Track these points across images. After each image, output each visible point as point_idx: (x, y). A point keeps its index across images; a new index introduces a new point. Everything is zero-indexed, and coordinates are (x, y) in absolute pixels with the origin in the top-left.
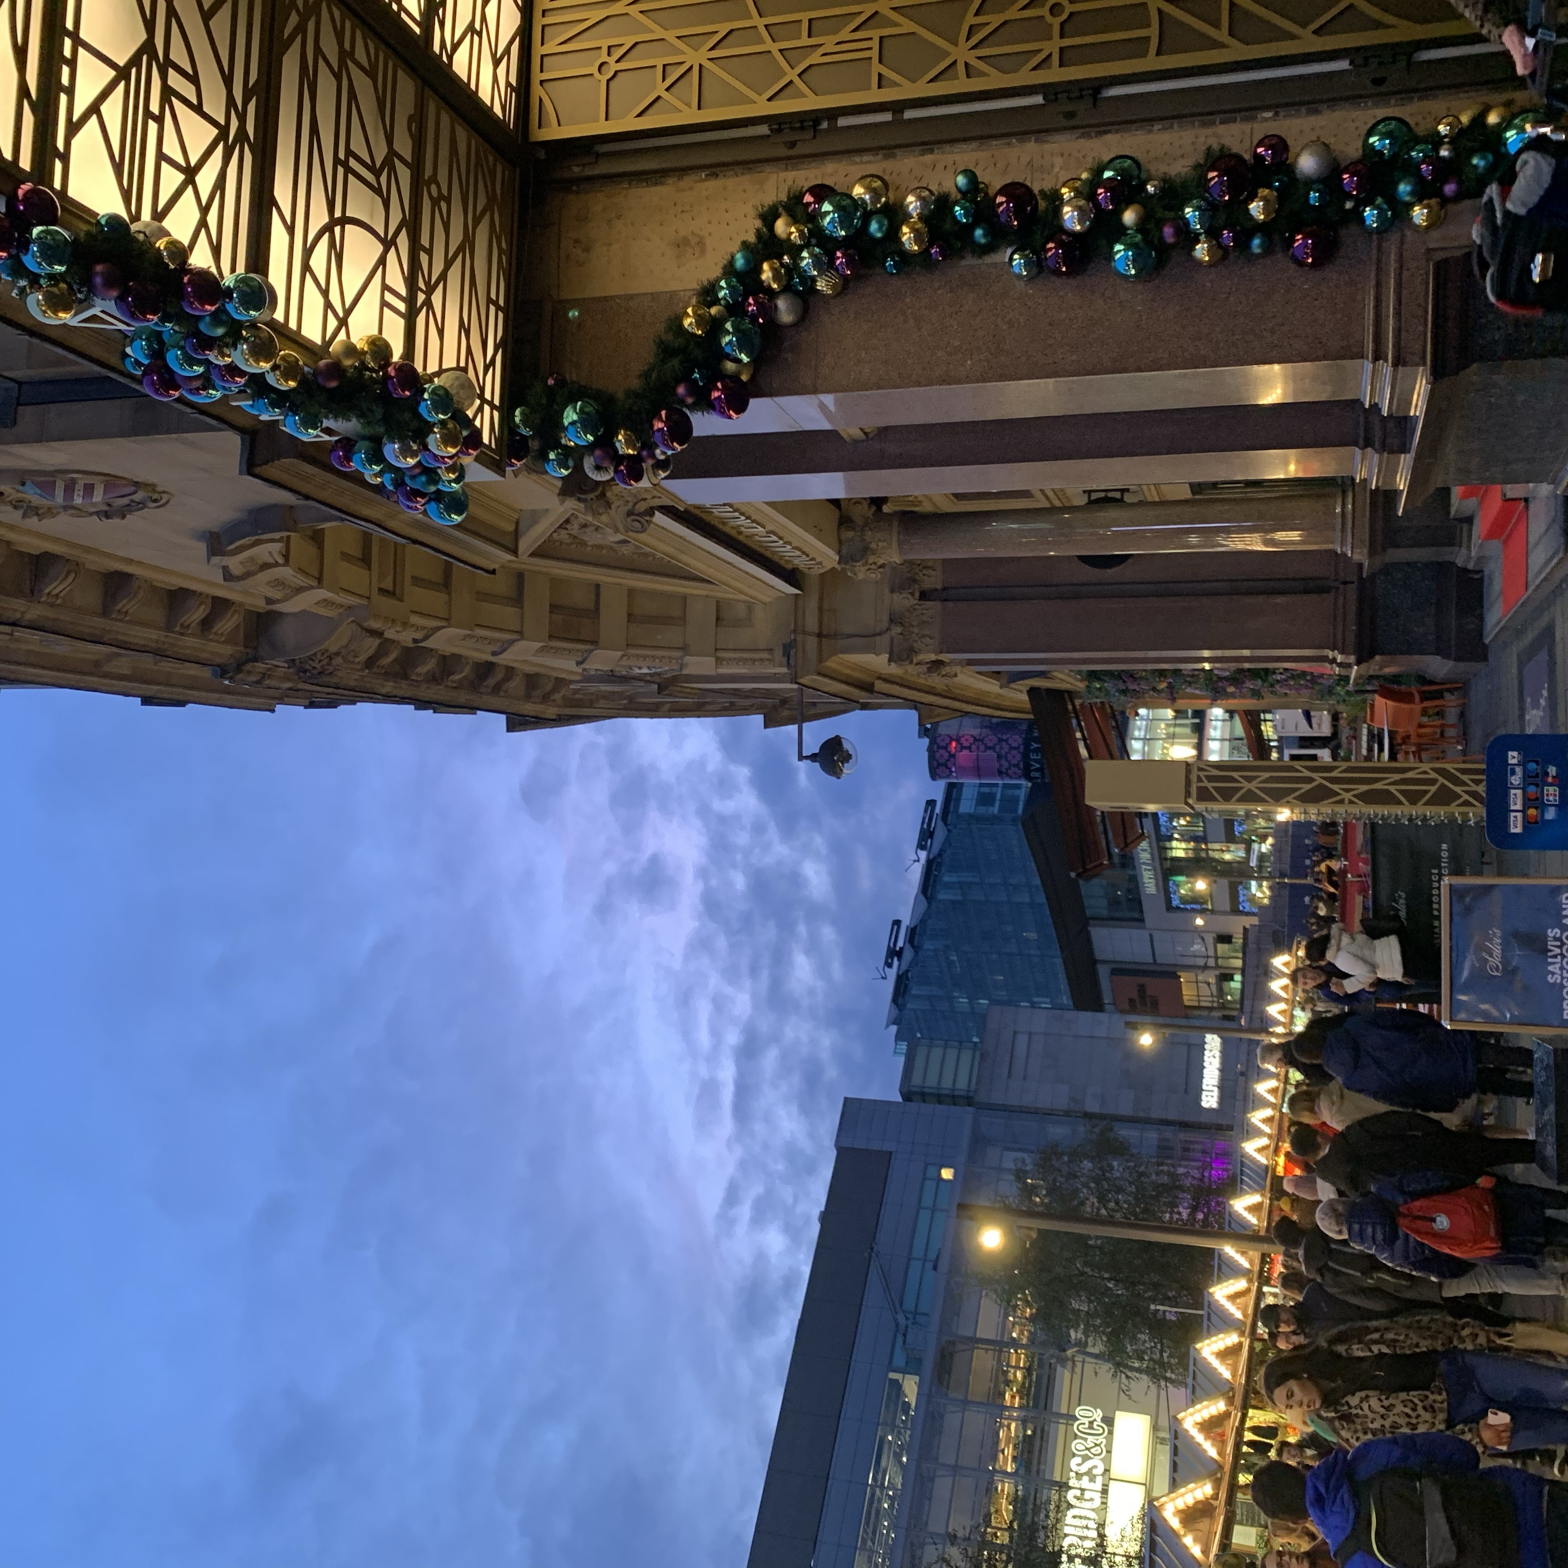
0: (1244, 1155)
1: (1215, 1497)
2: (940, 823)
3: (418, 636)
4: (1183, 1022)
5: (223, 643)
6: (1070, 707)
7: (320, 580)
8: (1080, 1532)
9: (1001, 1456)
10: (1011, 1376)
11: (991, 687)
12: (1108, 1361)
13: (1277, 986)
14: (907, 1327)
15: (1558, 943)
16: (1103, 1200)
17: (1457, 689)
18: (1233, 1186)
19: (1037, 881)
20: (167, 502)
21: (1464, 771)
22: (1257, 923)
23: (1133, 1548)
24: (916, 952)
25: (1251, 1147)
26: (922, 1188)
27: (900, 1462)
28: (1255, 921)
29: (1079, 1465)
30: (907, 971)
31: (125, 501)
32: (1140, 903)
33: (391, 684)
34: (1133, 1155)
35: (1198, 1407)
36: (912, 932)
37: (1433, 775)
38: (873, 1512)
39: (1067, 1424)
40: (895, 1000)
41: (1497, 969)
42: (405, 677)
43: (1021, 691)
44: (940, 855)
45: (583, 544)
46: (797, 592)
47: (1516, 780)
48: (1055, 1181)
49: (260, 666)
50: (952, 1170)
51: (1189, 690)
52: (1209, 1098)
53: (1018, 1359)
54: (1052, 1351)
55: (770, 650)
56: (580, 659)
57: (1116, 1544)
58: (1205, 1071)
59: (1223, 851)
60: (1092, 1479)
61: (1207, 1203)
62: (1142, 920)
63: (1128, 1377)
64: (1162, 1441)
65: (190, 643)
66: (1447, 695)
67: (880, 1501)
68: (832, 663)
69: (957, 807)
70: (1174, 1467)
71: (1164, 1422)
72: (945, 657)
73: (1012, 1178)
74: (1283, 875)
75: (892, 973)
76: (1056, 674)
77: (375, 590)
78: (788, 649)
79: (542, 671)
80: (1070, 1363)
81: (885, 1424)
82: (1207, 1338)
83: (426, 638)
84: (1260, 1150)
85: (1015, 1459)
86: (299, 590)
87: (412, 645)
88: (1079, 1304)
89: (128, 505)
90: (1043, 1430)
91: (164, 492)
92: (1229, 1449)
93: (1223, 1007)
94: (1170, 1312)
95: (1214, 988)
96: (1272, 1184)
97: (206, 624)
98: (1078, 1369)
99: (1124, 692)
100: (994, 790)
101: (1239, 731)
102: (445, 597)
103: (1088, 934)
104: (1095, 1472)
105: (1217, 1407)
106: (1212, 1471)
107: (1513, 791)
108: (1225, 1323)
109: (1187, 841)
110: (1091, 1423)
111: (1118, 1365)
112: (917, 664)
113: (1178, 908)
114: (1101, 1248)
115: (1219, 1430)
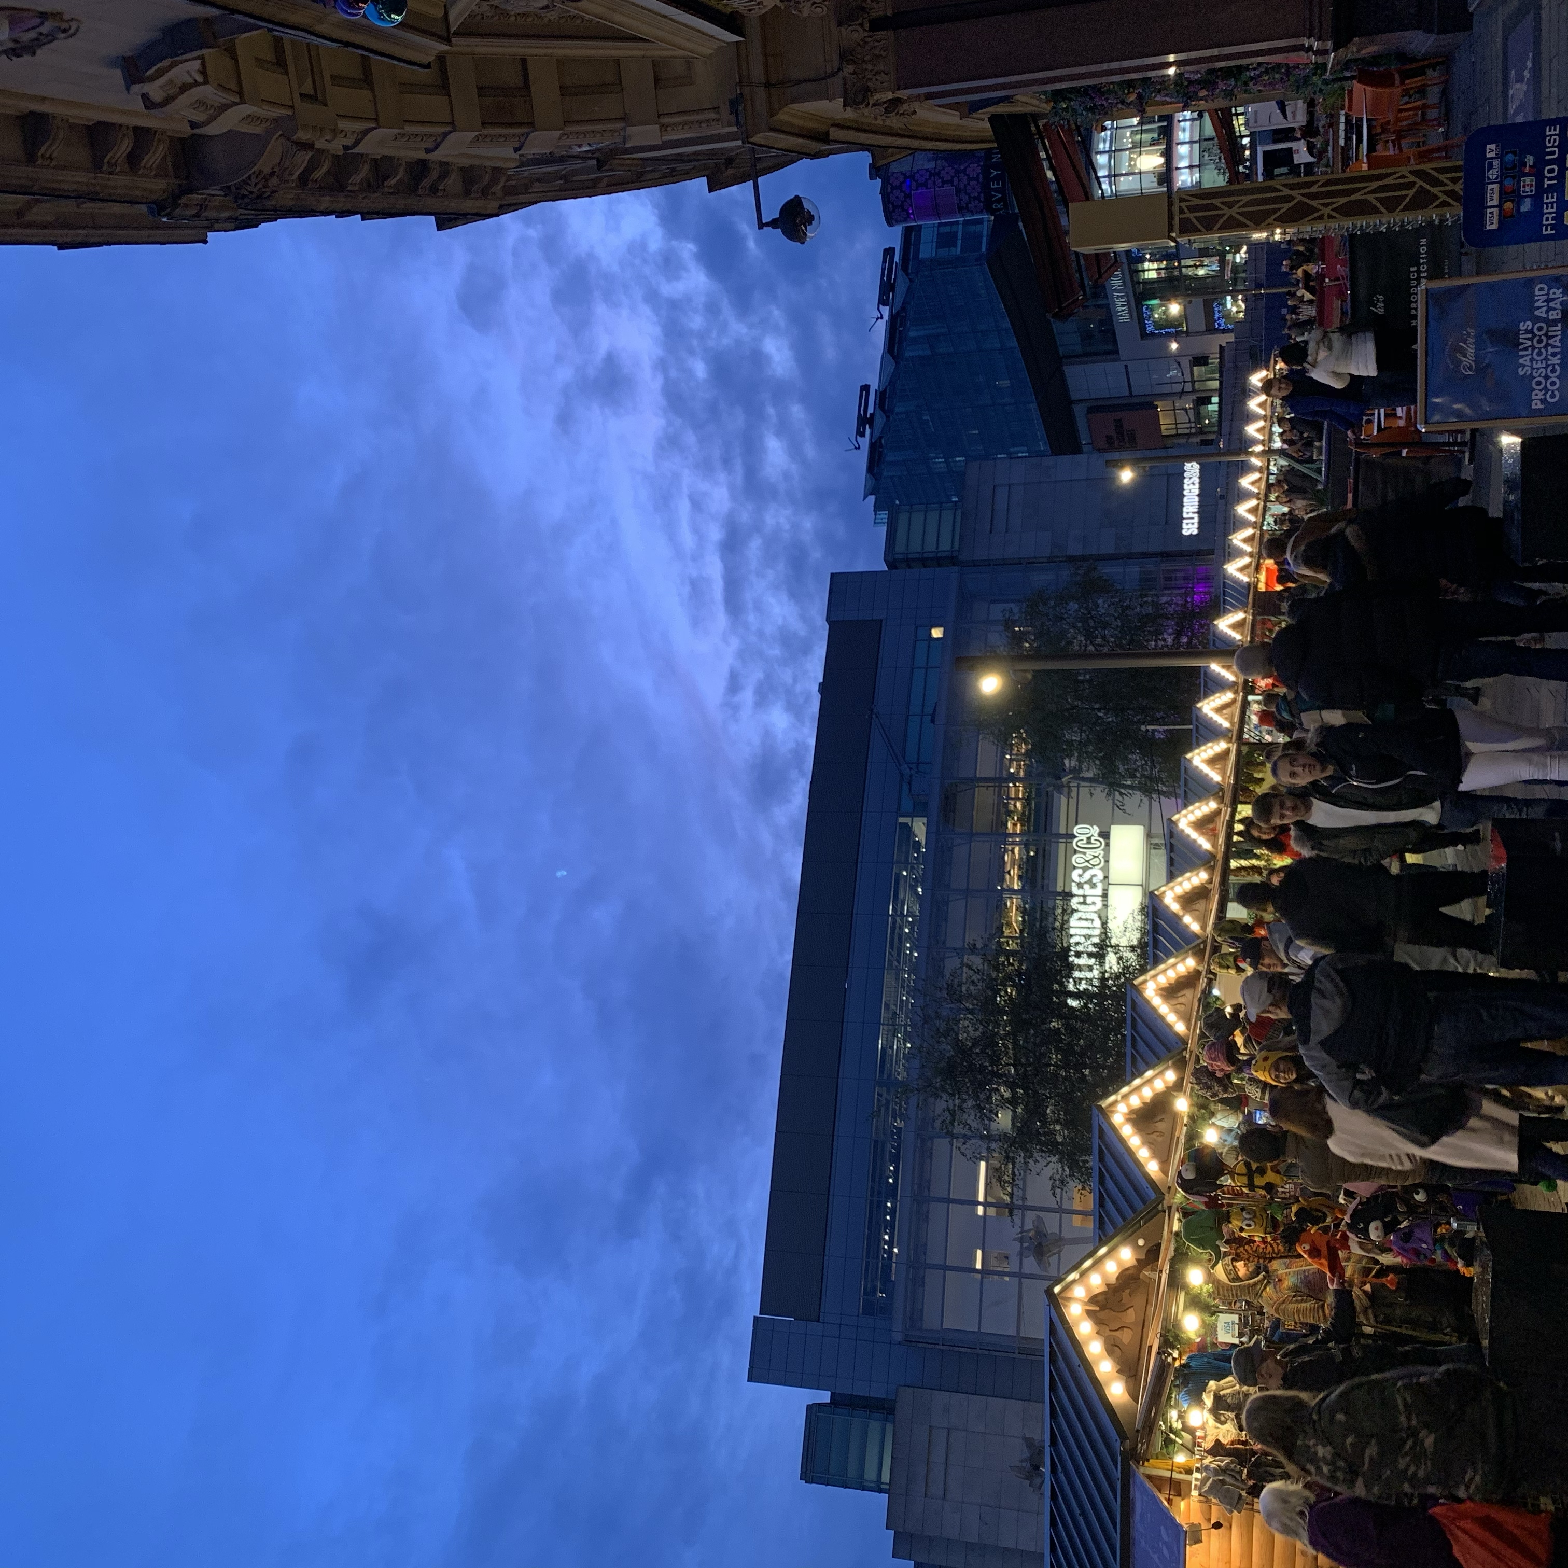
0: (1225, 576)
1: (1210, 881)
2: (900, 273)
3: (349, 142)
4: (1162, 453)
5: (156, 176)
6: (1033, 129)
7: (240, 93)
8: (1085, 932)
9: (1007, 877)
10: (1011, 807)
11: (951, 119)
12: (1102, 783)
13: (1254, 404)
14: (911, 776)
15: (1529, 336)
16: (1090, 636)
17: (1438, 64)
18: (1218, 608)
19: (1007, 324)
20: (77, 30)
21: (1441, 170)
22: (1233, 340)
23: (1134, 937)
24: (888, 417)
25: (1233, 568)
26: (914, 648)
27: (917, 893)
28: (1231, 338)
29: (1080, 876)
30: (880, 438)
31: (32, 34)
32: (1114, 334)
33: (328, 198)
34: (1117, 591)
35: (1191, 808)
36: (882, 396)
37: (1412, 178)
38: (896, 940)
39: (1066, 842)
40: (870, 469)
41: (1470, 368)
42: (341, 188)
43: (983, 120)
44: (903, 308)
45: (506, 14)
46: (742, 39)
47: (1493, 174)
48: (1042, 625)
49: (196, 198)
50: (942, 629)
51: (1158, 98)
52: (1190, 526)
53: (1017, 790)
54: (1048, 780)
55: (716, 109)
56: (517, 145)
57: (1119, 935)
58: (1185, 500)
59: (1196, 266)
60: (1093, 886)
61: (1191, 626)
62: (1117, 352)
63: (1121, 794)
64: (1156, 846)
65: (121, 182)
66: (1430, 72)
67: (901, 928)
68: (784, 116)
69: (917, 251)
70: (1171, 862)
71: (1158, 829)
72: (903, 94)
73: (1002, 628)
74: (1259, 286)
75: (865, 442)
76: (1018, 97)
77: (297, 97)
78: (735, 105)
79: (477, 162)
80: (1066, 789)
81: (899, 862)
82: (1196, 748)
83: (357, 143)
84: (1241, 570)
85: (1020, 878)
86: (224, 108)
87: (341, 153)
88: (1074, 736)
89: (37, 39)
90: (1044, 851)
91: (72, 20)
92: (1221, 840)
93: (1201, 431)
94: (1159, 730)
95: (1191, 413)
96: (1254, 600)
97: (133, 159)
98: (1074, 794)
99: (1091, 110)
100: (954, 228)
101: (1209, 130)
102: (366, 93)
103: (1062, 374)
104: (1094, 880)
105: (1208, 807)
106: (1207, 861)
107: (1490, 187)
108: (1214, 733)
109: (1160, 260)
110: (1089, 839)
111: (1111, 785)
112: (874, 105)
113: (1152, 334)
114: (1090, 681)
115: (1211, 826)
